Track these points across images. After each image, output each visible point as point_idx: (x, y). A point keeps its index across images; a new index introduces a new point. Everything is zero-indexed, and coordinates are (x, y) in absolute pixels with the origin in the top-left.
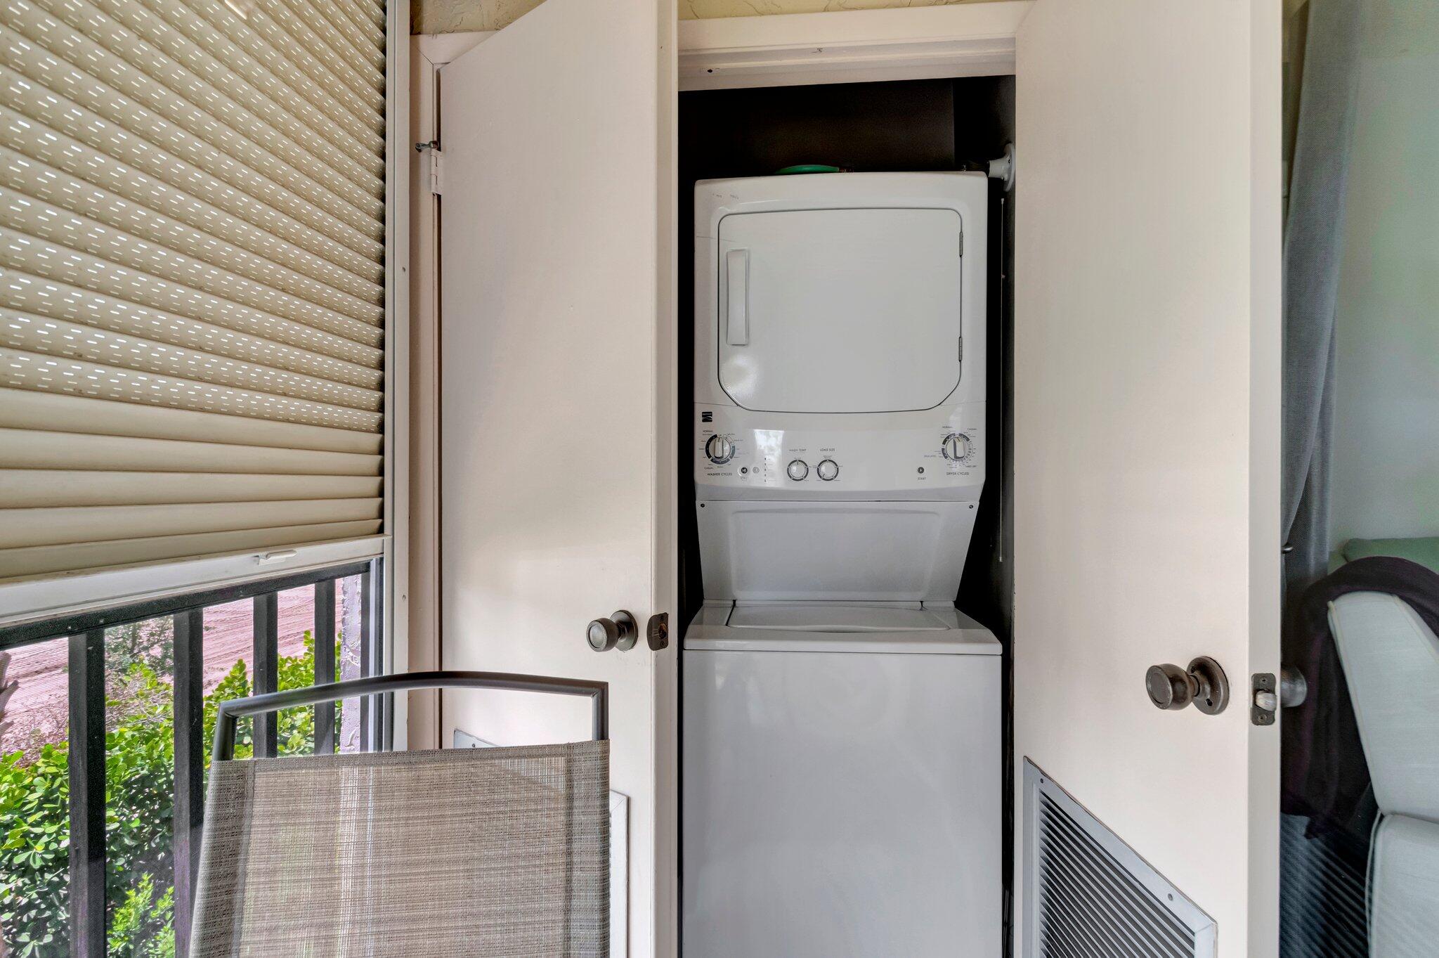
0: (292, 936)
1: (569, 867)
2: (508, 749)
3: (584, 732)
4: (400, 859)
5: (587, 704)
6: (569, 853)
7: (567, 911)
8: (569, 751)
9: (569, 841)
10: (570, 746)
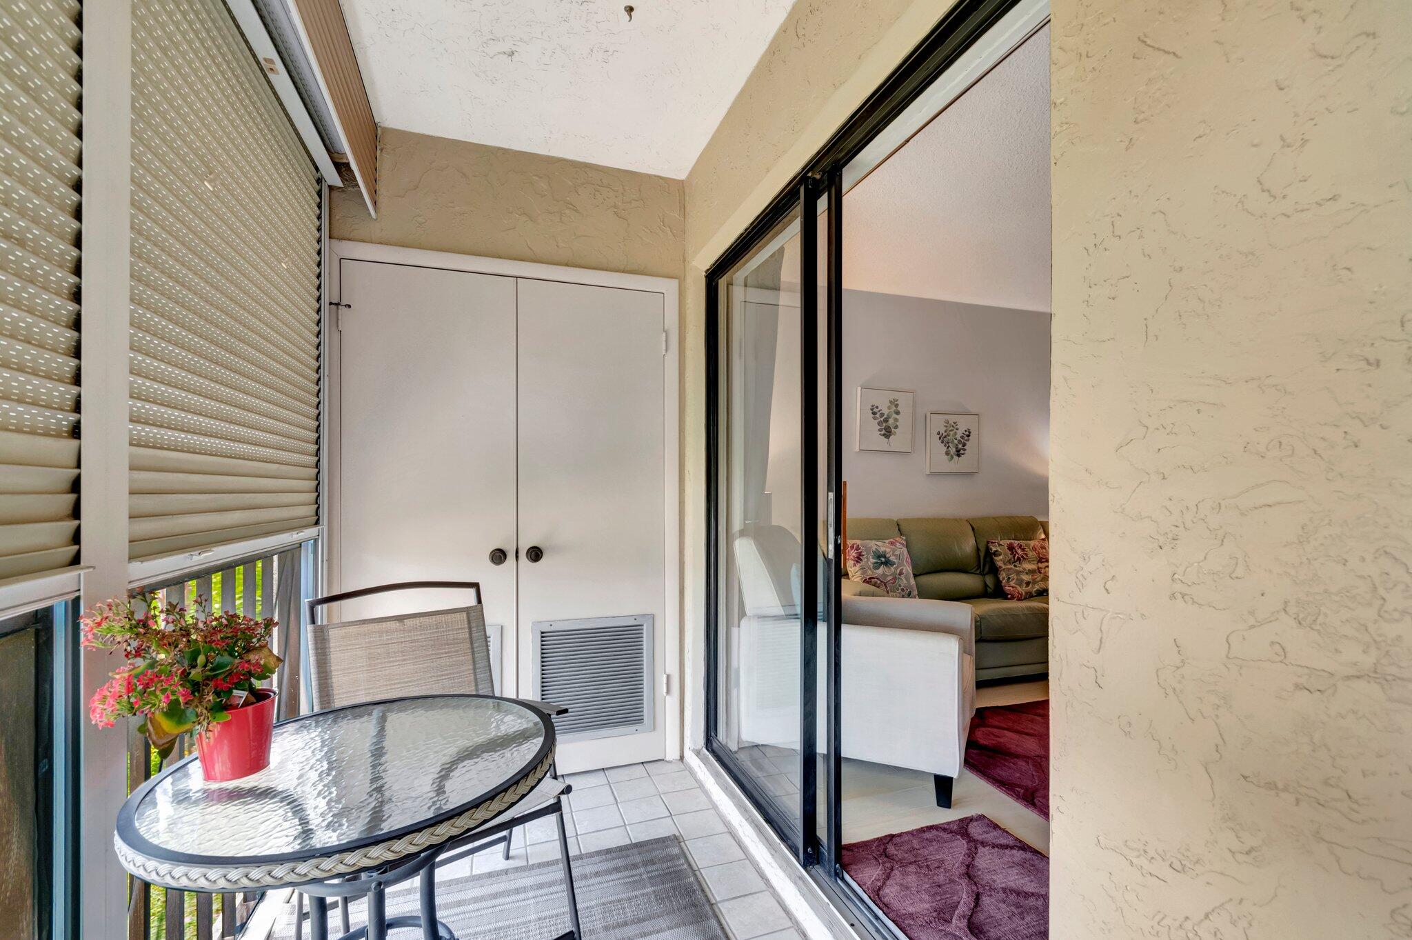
0: (358, 694)
1: (473, 653)
2: (442, 611)
3: (472, 601)
4: (401, 658)
5: (472, 591)
6: (472, 648)
7: (475, 669)
8: (467, 610)
9: (472, 644)
10: (467, 608)
